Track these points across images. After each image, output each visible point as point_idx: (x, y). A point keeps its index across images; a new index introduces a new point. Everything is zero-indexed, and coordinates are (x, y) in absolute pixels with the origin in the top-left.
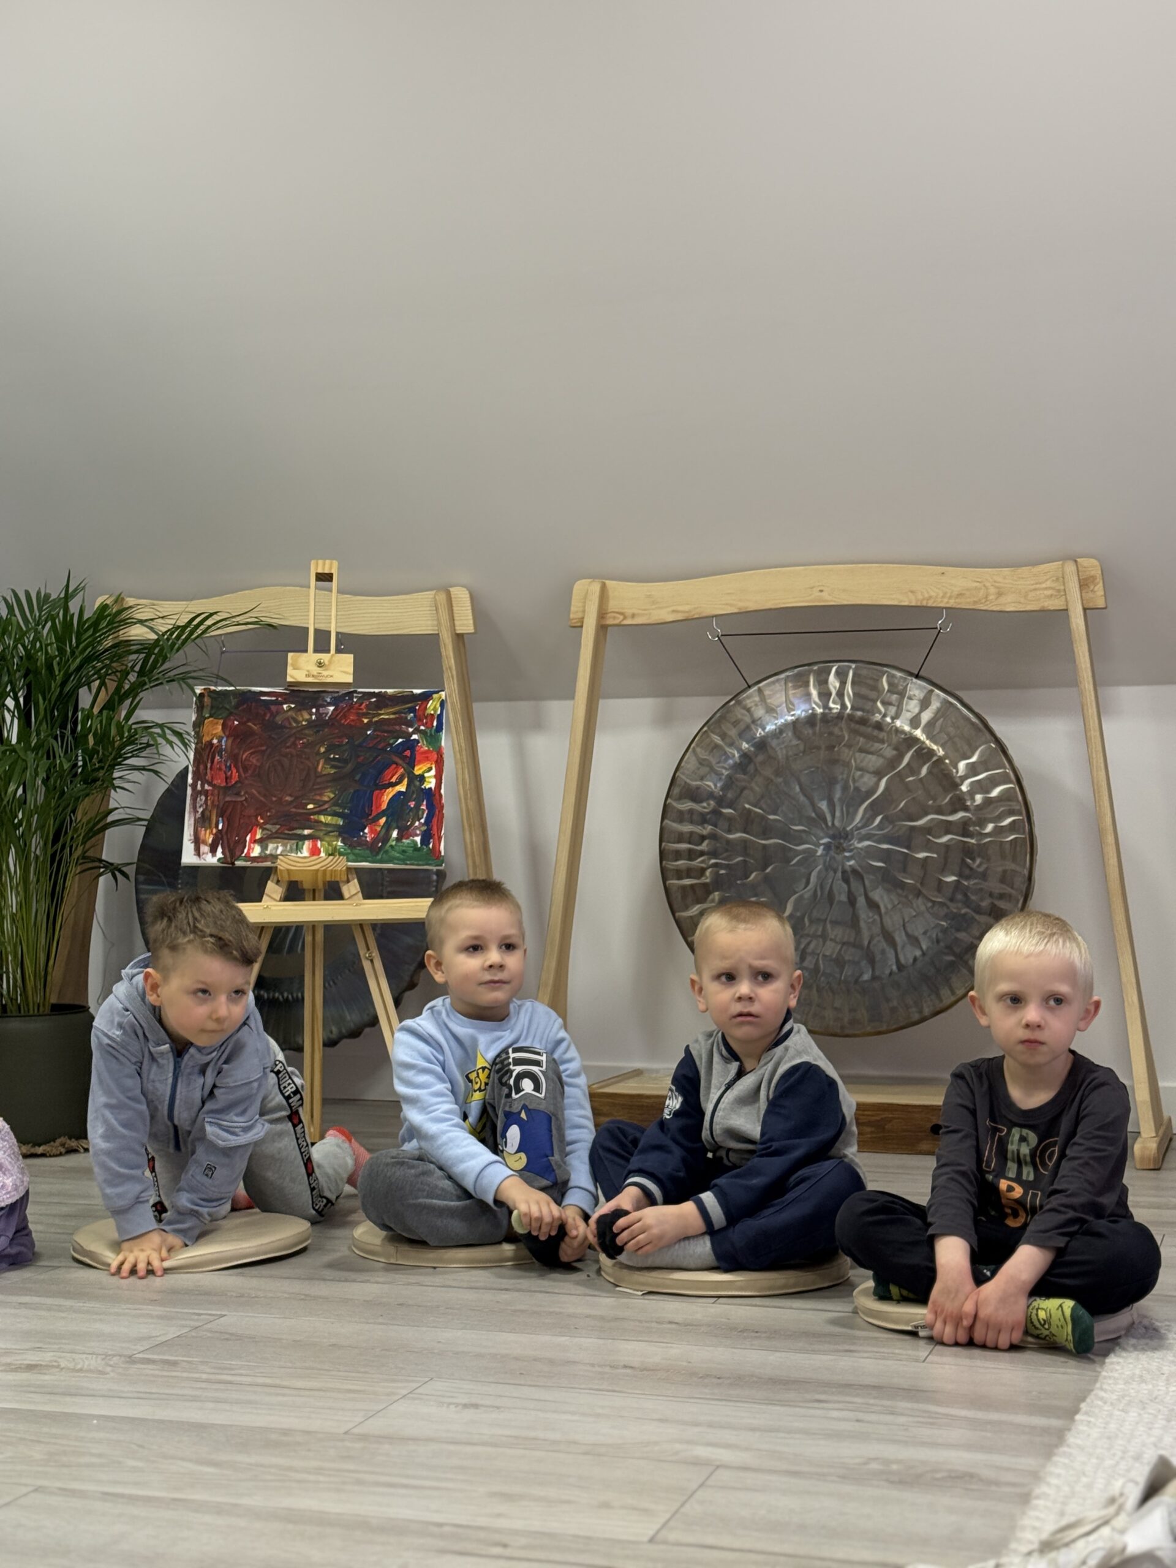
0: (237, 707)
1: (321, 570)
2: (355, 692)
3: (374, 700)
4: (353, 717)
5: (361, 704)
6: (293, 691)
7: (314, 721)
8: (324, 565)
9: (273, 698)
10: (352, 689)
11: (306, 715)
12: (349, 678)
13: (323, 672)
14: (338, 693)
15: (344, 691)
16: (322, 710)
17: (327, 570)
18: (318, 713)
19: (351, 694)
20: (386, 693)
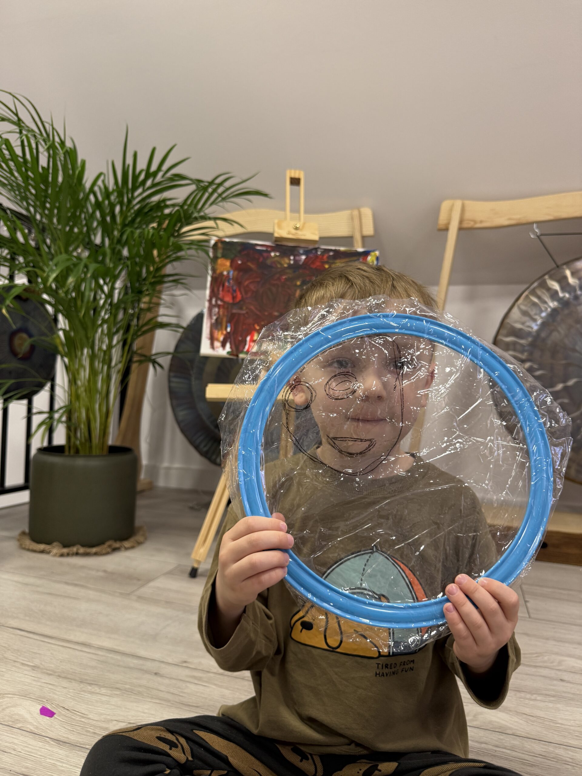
0: (240, 252)
1: (293, 175)
2: (319, 248)
3: (331, 254)
4: (318, 264)
5: (323, 256)
6: (277, 245)
7: (292, 265)
8: (295, 173)
9: (264, 249)
10: (316, 246)
11: (287, 260)
12: (316, 238)
13: (299, 232)
14: (307, 248)
15: (311, 247)
16: (297, 258)
17: (297, 176)
18: (294, 259)
19: (316, 249)
20: (339, 250)
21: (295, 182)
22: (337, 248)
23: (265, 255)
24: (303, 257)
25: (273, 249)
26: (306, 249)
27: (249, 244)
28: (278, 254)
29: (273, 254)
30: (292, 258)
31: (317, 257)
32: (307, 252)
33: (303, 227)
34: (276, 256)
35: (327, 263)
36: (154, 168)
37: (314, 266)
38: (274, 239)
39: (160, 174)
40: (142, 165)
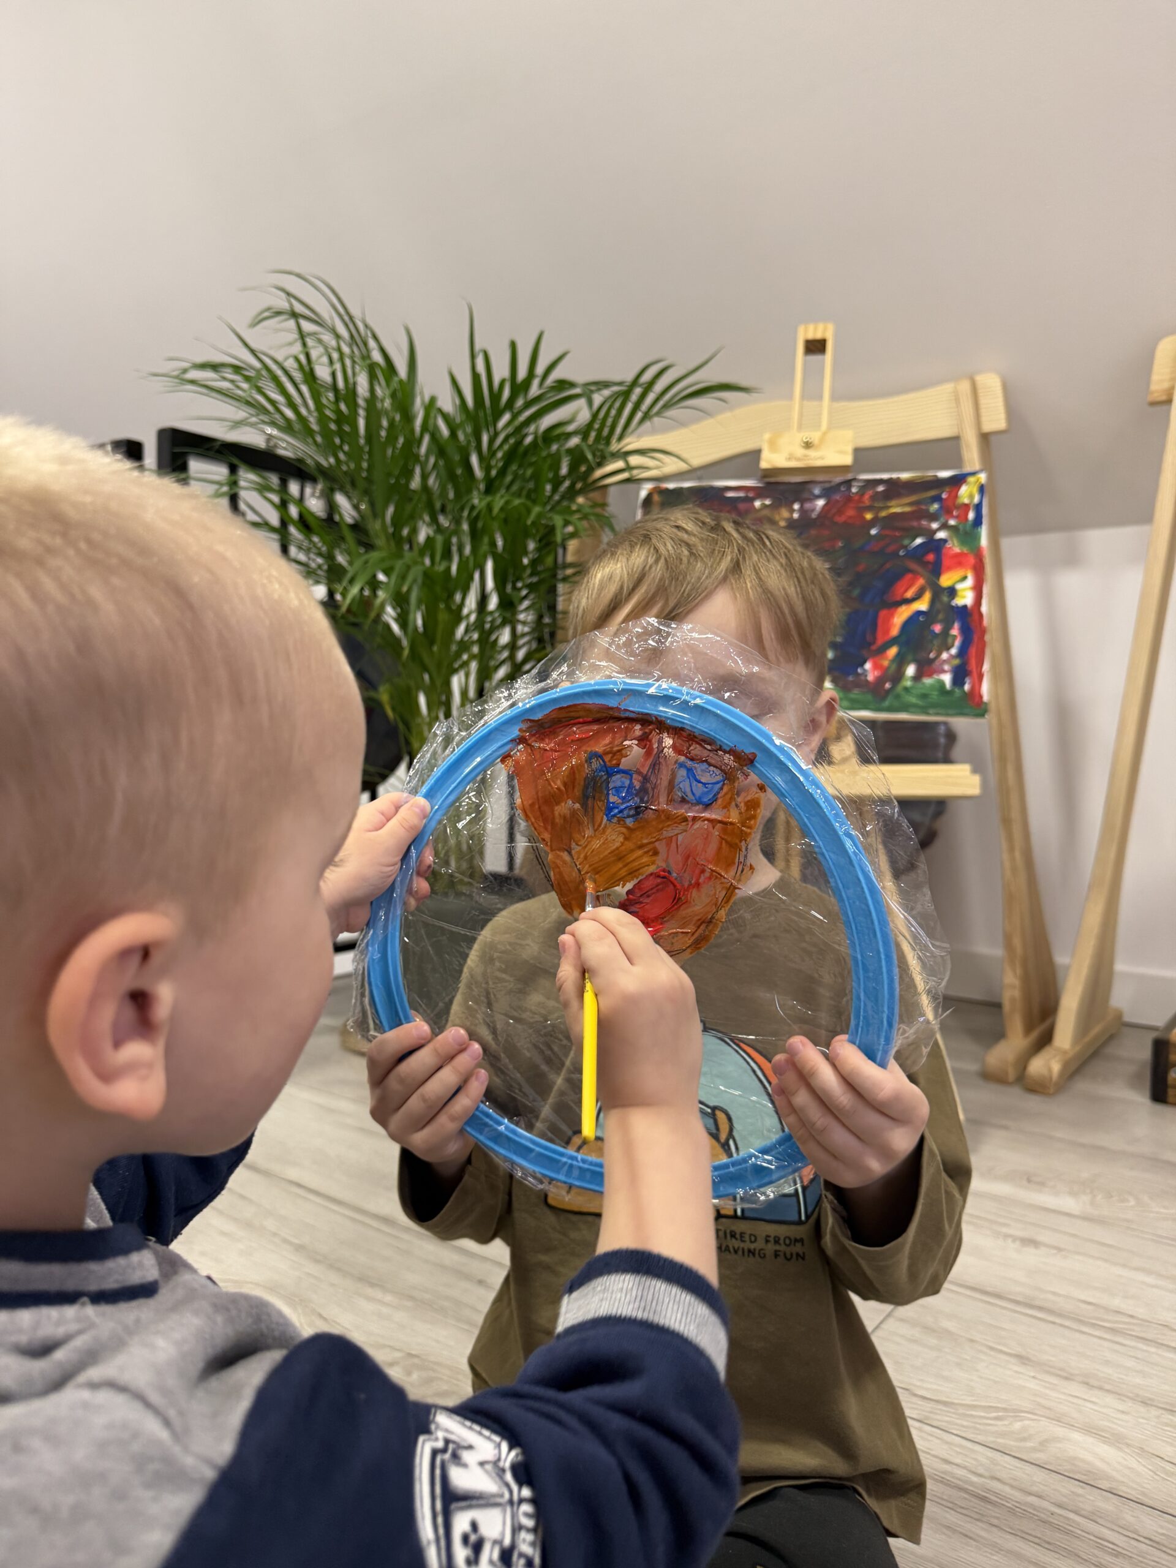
1: (811, 336)
2: (855, 479)
3: (881, 488)
4: (851, 512)
5: (862, 495)
6: (769, 484)
7: (796, 520)
8: (815, 329)
9: (741, 494)
10: (850, 476)
11: (785, 513)
12: (847, 460)
13: (811, 453)
14: (830, 482)
15: (838, 479)
16: (807, 506)
17: (819, 336)
18: (801, 510)
19: (848, 483)
20: (898, 478)
21: (816, 347)
22: (894, 476)
23: (742, 506)
24: (821, 503)
25: (759, 493)
26: (827, 485)
27: (712, 488)
28: (768, 502)
29: (757, 504)
30: (796, 506)
31: (849, 499)
32: (827, 493)
33: (822, 440)
34: (764, 506)
35: (869, 508)
36: (522, 373)
37: (841, 519)
38: (760, 474)
39: (536, 383)
40: (501, 372)
